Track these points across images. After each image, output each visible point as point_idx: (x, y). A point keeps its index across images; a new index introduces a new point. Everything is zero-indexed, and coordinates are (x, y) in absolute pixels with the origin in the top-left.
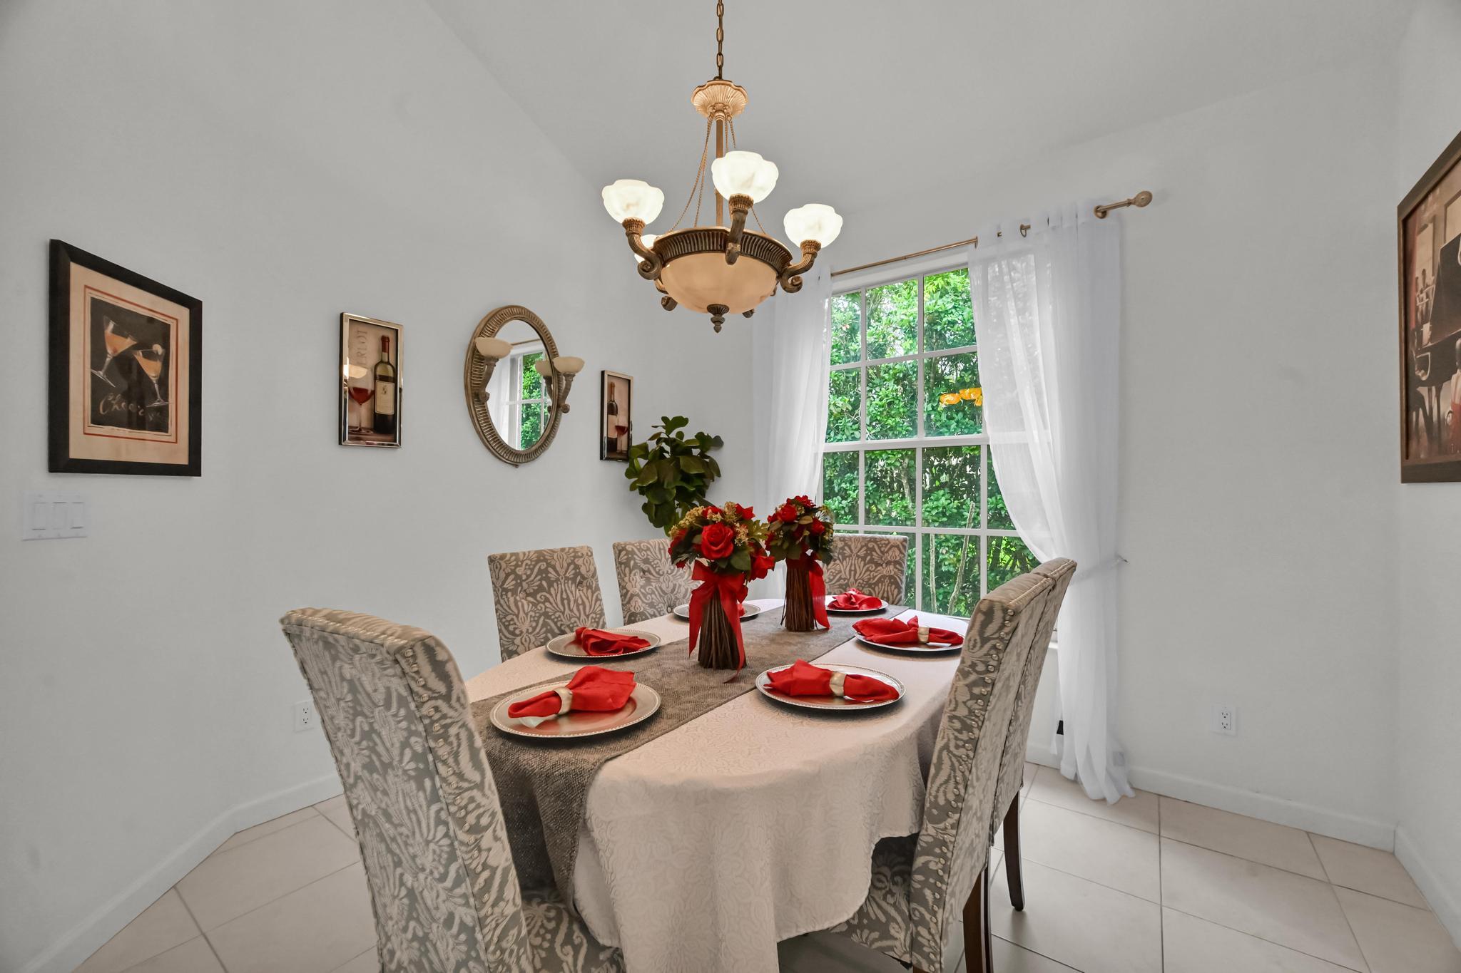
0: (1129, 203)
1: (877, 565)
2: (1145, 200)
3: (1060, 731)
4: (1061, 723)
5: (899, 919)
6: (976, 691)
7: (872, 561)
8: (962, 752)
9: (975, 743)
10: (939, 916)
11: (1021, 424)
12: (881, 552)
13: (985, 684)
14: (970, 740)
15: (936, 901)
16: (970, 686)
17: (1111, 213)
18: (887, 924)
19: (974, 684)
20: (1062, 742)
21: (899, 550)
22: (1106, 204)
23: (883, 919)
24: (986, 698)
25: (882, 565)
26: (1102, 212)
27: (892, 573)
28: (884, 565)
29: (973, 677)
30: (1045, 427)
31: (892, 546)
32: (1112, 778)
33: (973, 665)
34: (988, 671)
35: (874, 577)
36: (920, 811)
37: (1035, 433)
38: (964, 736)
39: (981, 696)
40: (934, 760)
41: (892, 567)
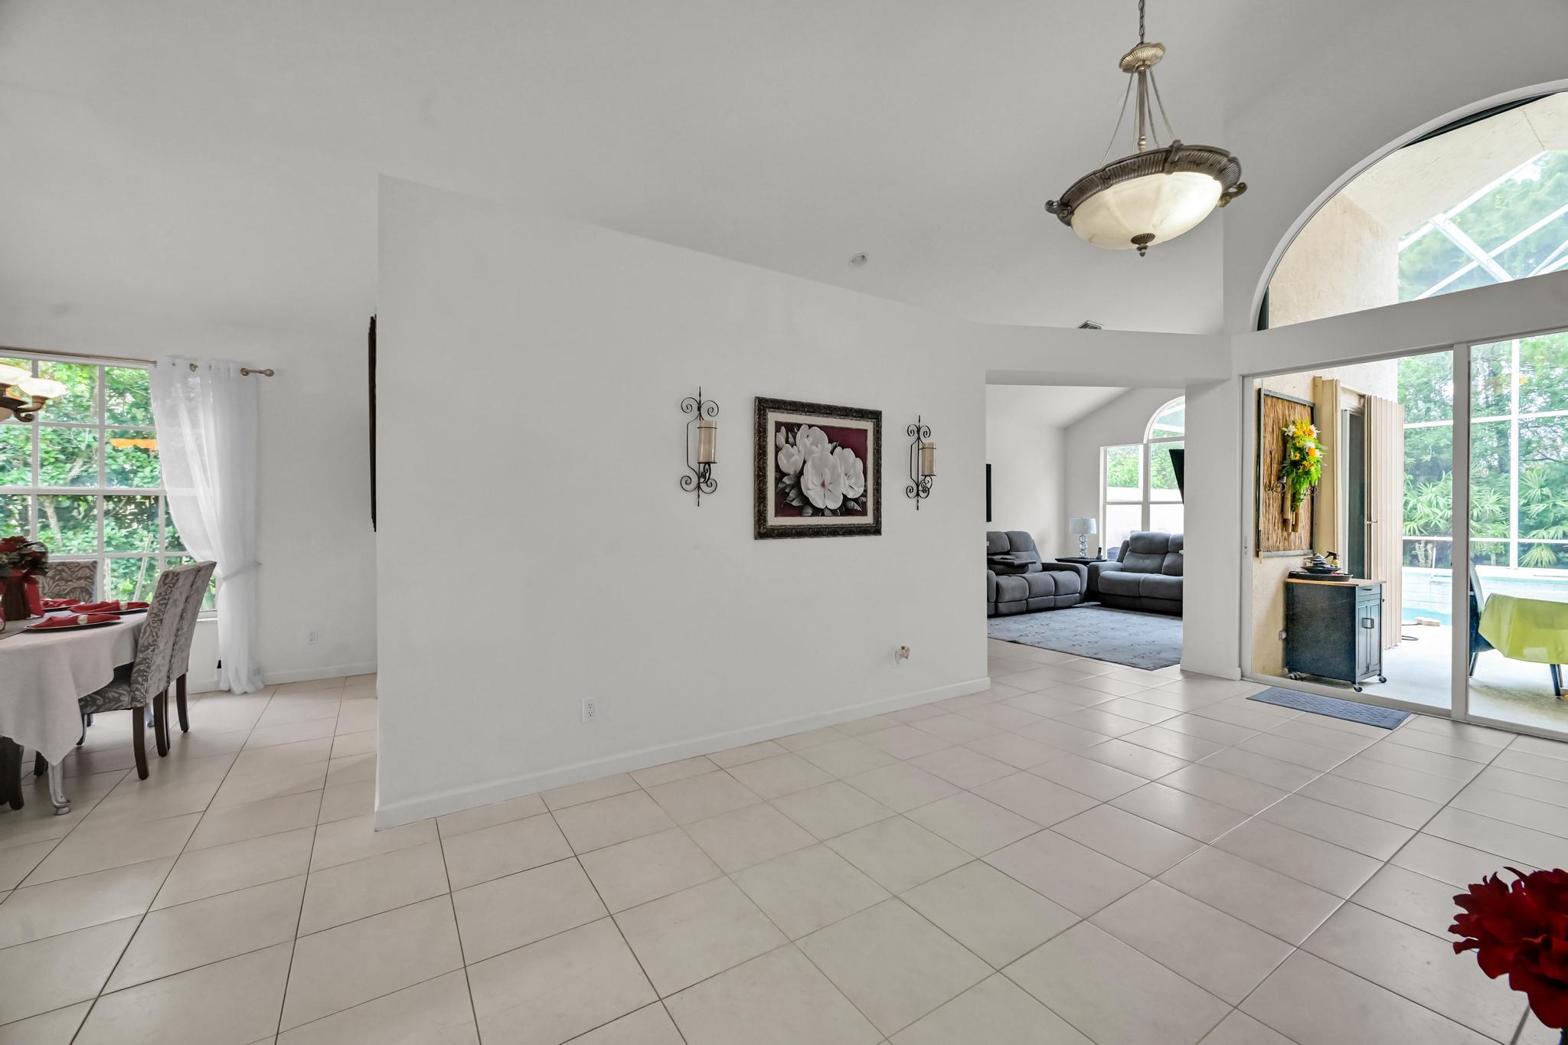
0: (261, 372)
1: (67, 581)
2: (270, 373)
3: (219, 666)
4: (220, 662)
5: (125, 693)
6: (162, 602)
7: (61, 579)
8: (155, 625)
9: (161, 620)
10: (145, 685)
11: (191, 484)
12: (72, 572)
13: (165, 599)
14: (159, 620)
15: (144, 680)
16: (159, 601)
17: (250, 374)
18: (119, 698)
19: (161, 600)
20: (219, 675)
21: (90, 569)
22: (248, 368)
23: (117, 695)
24: (166, 604)
25: (71, 581)
26: (245, 372)
27: (83, 585)
28: (74, 581)
29: (161, 598)
30: (209, 487)
31: (82, 567)
32: (250, 681)
33: (160, 594)
34: (167, 595)
35: (64, 590)
36: (136, 650)
37: (201, 490)
38: (156, 619)
39: (164, 604)
40: (143, 631)
41: (82, 581)
